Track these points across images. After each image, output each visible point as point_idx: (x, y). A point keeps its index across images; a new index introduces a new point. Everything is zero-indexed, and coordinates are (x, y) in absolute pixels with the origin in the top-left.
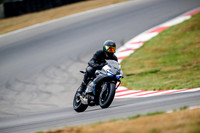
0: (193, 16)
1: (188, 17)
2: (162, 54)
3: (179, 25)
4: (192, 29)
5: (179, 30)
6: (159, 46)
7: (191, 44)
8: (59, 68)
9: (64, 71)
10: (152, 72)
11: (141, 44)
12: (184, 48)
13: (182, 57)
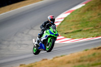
0: (86, 4)
1: (84, 5)
2: (78, 22)
3: (80, 8)
4: (88, 10)
5: (81, 11)
6: (74, 19)
7: (91, 17)
8: (23, 33)
9: (27, 34)
10: (79, 31)
11: (63, 19)
12: (89, 19)
13: (90, 23)
